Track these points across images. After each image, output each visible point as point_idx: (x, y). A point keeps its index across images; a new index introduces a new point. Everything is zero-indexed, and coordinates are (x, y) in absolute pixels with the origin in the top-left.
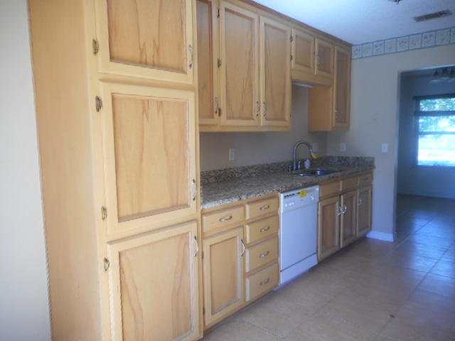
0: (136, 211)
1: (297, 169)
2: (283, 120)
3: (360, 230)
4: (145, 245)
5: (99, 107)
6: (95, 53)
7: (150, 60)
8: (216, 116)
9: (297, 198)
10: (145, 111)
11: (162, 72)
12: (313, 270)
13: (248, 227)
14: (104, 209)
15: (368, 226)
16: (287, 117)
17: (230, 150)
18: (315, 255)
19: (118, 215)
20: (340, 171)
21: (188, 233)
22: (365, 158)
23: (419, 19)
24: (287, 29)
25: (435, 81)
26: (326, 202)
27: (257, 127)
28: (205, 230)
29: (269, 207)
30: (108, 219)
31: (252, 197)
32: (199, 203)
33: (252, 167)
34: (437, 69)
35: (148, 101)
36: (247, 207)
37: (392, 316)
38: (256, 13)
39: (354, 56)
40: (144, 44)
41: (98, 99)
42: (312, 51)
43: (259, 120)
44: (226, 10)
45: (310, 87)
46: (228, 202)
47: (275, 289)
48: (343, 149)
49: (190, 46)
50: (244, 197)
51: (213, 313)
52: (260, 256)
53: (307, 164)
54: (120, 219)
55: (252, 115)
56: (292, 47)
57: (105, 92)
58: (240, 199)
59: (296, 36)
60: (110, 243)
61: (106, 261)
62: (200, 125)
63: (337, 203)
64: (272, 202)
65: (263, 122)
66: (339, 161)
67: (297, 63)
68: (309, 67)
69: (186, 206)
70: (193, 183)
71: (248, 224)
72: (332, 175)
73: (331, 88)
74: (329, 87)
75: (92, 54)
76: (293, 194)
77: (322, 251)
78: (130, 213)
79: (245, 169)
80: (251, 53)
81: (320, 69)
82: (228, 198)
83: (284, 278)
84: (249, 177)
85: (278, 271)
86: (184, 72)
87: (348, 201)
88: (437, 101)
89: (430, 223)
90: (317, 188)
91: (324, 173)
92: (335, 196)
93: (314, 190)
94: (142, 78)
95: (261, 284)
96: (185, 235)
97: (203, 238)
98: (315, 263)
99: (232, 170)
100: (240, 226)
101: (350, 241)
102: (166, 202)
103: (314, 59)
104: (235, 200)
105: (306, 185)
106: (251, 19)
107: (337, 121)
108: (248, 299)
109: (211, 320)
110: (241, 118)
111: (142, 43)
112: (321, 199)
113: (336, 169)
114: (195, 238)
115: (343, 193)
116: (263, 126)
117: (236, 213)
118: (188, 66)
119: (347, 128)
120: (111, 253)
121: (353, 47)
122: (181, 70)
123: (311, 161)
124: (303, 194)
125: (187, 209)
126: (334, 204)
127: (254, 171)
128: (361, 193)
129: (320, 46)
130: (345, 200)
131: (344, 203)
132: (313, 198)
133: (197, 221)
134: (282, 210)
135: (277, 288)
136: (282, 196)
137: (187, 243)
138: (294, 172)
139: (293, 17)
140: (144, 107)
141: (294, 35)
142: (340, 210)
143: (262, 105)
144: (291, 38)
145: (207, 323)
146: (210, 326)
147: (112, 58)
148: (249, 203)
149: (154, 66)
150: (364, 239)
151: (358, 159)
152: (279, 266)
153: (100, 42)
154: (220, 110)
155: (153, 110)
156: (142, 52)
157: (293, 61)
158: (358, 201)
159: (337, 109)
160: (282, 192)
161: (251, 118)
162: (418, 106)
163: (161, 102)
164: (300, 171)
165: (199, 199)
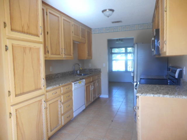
0: (22, 92)
1: (75, 74)
2: (71, 55)
3: (98, 95)
4: (25, 106)
5: (6, 50)
6: (5, 27)
7: (26, 31)
8: (47, 53)
9: (78, 84)
10: (24, 51)
11: (30, 36)
12: (84, 111)
13: (62, 96)
14: (9, 92)
15: (100, 93)
16: (72, 54)
17: (51, 67)
18: (85, 105)
19: (15, 94)
20: (90, 74)
21: (41, 100)
22: (98, 69)
23: (113, 22)
24: (71, 22)
25: (117, 42)
26: (87, 85)
27: (62, 58)
28: (47, 98)
29: (69, 88)
30: (11, 96)
31: (63, 84)
32: (45, 88)
33: (59, 74)
34: (117, 39)
35: (26, 47)
36: (62, 88)
37: (112, 121)
38: (60, 15)
39: (92, 33)
40: (24, 25)
41: (6, 46)
42: (79, 30)
43: (62, 55)
44: (50, 13)
45: (78, 43)
46: (55, 87)
47: (71, 120)
48: (90, 66)
49: (41, 27)
50: (61, 85)
51: (51, 131)
52: (67, 107)
53: (78, 72)
54: (16, 96)
55: (60, 53)
56: (72, 29)
57: (9, 43)
58: (59, 85)
59: (74, 24)
60: (12, 106)
61: (10, 113)
62: (45, 57)
63: (91, 85)
64: (70, 86)
65: (64, 56)
66: (89, 70)
67: (74, 34)
68: (78, 36)
69: (41, 89)
70: (43, 80)
71: (62, 95)
72: (88, 75)
73: (86, 44)
74: (85, 43)
75: (4, 28)
76: (76, 83)
77: (87, 103)
78: (19, 93)
79: (57, 74)
80: (59, 30)
81: (82, 37)
82: (55, 85)
83: (75, 115)
84: (58, 77)
85: (73, 112)
86: (39, 37)
87: (94, 85)
88: (116, 49)
89: (119, 90)
90: (84, 80)
91: (85, 75)
92: (90, 83)
93: (83, 81)
94: (23, 38)
95: (67, 118)
96: (41, 101)
97: (47, 102)
98: (85, 108)
99: (52, 75)
100: (59, 96)
101: (95, 99)
102: (33, 88)
103: (80, 33)
104: (58, 86)
105: (81, 79)
106: (58, 17)
107: (88, 56)
108: (63, 124)
109: (50, 134)
110: (56, 54)
111: (23, 24)
112: (86, 84)
113: (89, 73)
114: (45, 101)
115: (92, 81)
116: (64, 58)
117: (58, 91)
118: (40, 34)
119: (92, 58)
120: (12, 110)
121: (92, 30)
122: (38, 36)
123: (80, 71)
124: (80, 83)
125: (41, 90)
126: (89, 86)
127: (60, 75)
128: (97, 81)
129: (82, 28)
130: (93, 84)
131: (93, 85)
132: (83, 84)
133: (45, 95)
134: (73, 89)
135: (72, 119)
136: (73, 83)
137: (41, 104)
138: (74, 75)
139: (74, 18)
140: (24, 50)
141: (73, 24)
142: (92, 88)
143: (63, 49)
144: (72, 25)
145: (49, 135)
146: (50, 136)
147: (12, 30)
148: (62, 87)
149: (27, 33)
150: (99, 98)
151: (95, 69)
152: (73, 110)
153: (7, 23)
154: (48, 51)
155: (28, 51)
156: (23, 27)
157: (73, 33)
158: (97, 84)
159: (88, 51)
160: (73, 82)
161: (60, 55)
162: (112, 51)
163: (31, 48)
164: (76, 75)
165: (45, 86)
